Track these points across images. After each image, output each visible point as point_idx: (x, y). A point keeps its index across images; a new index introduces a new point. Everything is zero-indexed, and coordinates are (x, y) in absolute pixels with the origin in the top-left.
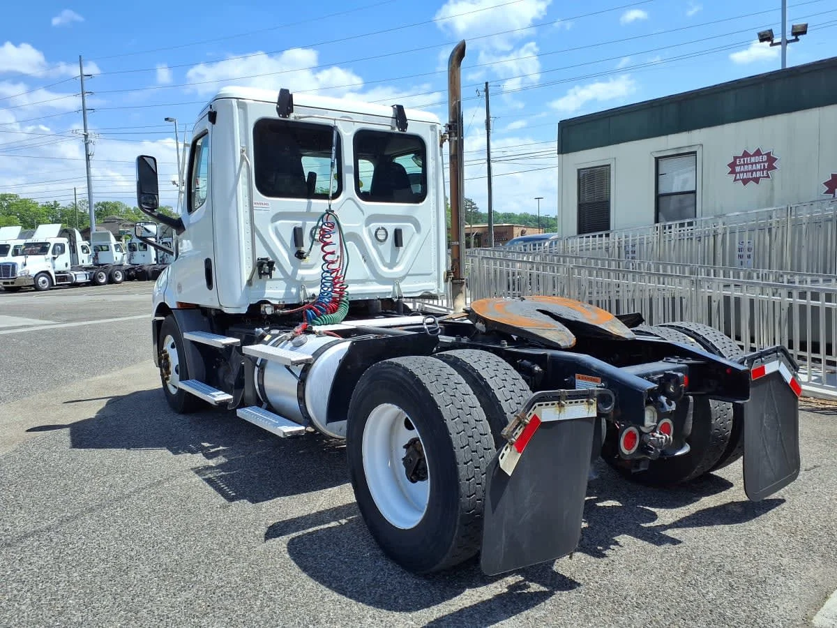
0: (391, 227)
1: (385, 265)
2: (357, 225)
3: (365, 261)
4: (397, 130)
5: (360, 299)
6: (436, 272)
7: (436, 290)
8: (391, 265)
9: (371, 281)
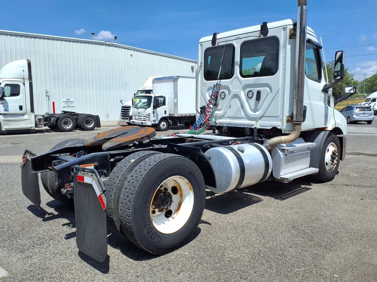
0: (255, 90)
1: (252, 110)
2: (238, 90)
3: (242, 108)
4: (262, 37)
5: (239, 126)
6: (282, 116)
7: (281, 126)
8: (255, 110)
9: (245, 118)
